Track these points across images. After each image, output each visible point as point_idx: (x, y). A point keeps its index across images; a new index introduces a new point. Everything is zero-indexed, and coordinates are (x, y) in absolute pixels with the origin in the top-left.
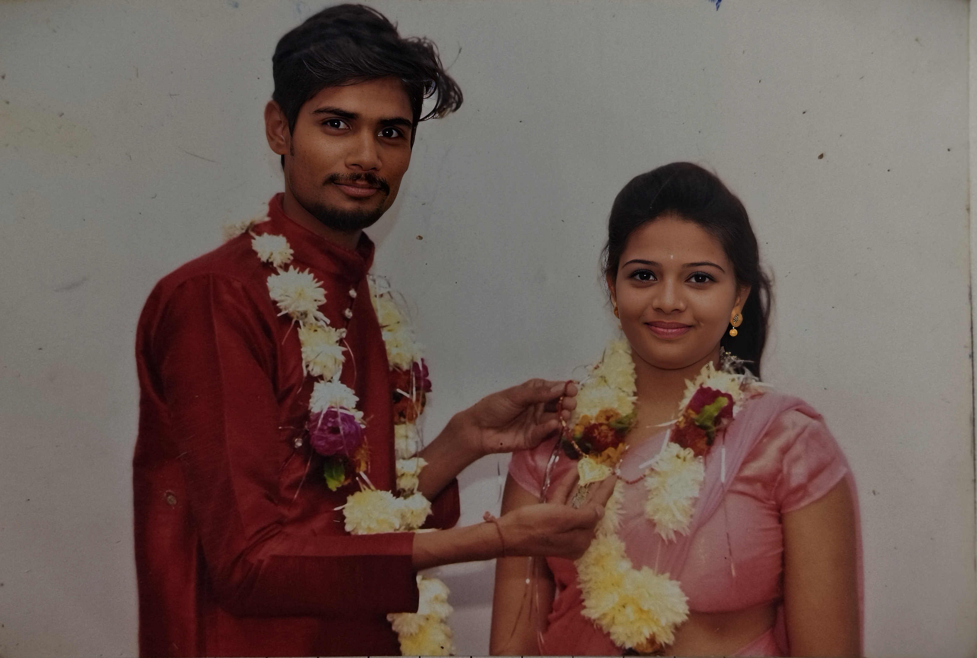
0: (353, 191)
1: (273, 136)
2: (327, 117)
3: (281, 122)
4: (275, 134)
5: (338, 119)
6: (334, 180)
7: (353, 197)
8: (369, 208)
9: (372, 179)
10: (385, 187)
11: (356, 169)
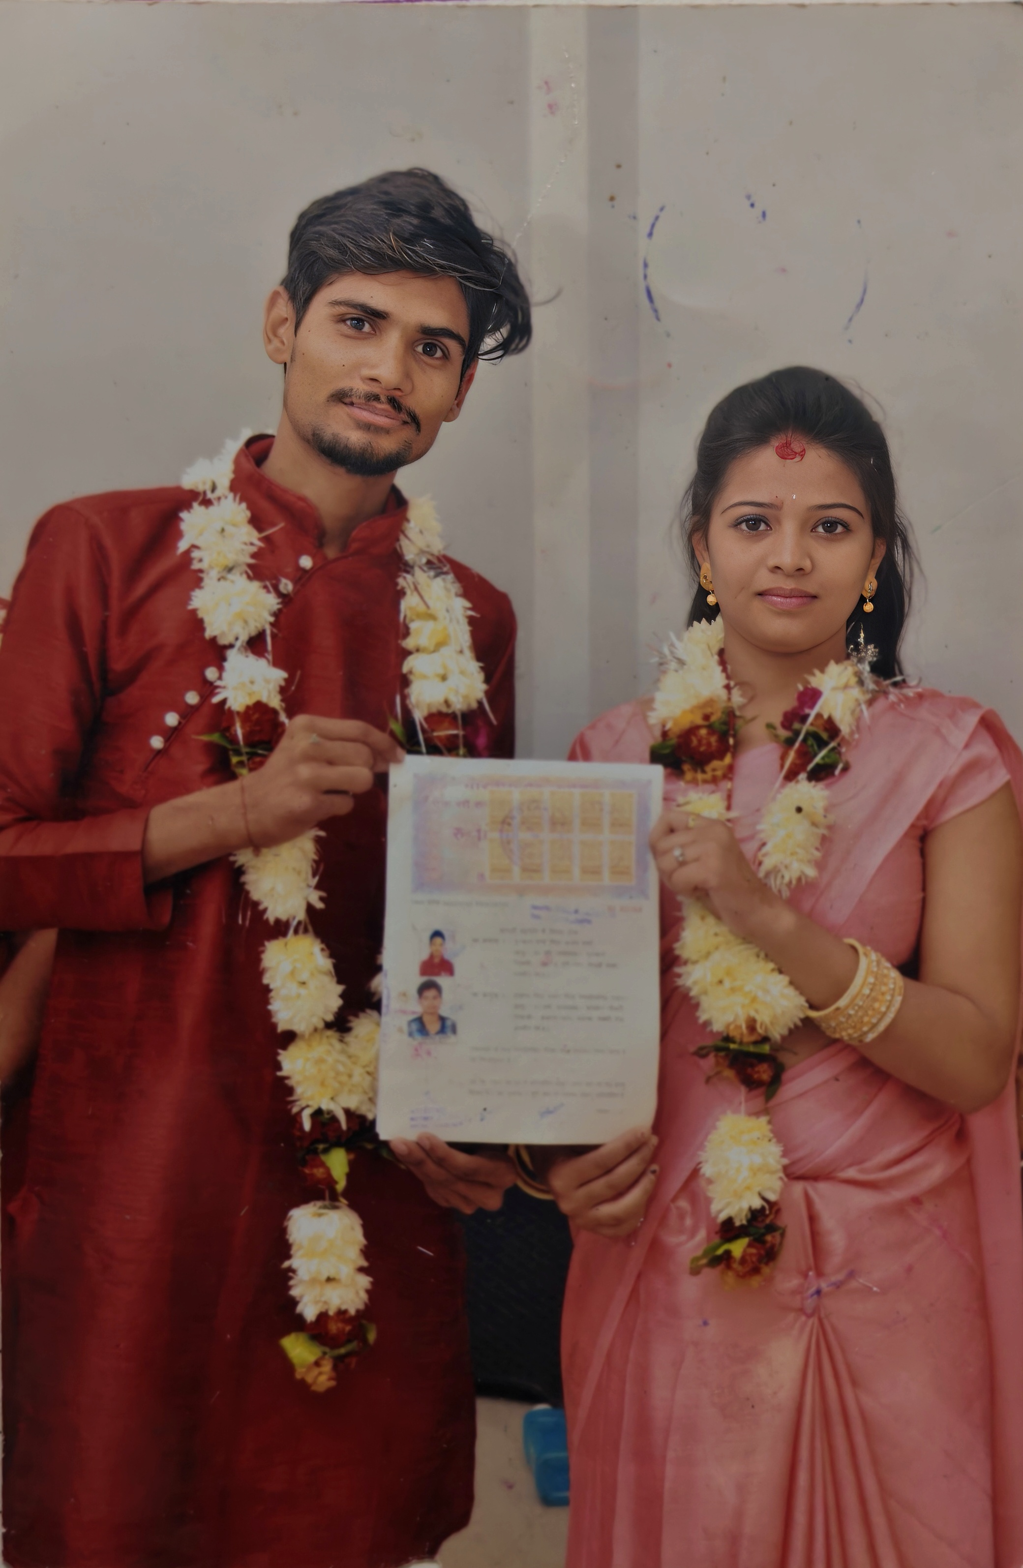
0: (366, 416)
1: (271, 336)
2: (348, 312)
3: (287, 319)
4: (275, 334)
5: (363, 318)
6: (341, 397)
7: (368, 427)
8: (387, 445)
9: (394, 403)
10: (414, 420)
11: (375, 389)
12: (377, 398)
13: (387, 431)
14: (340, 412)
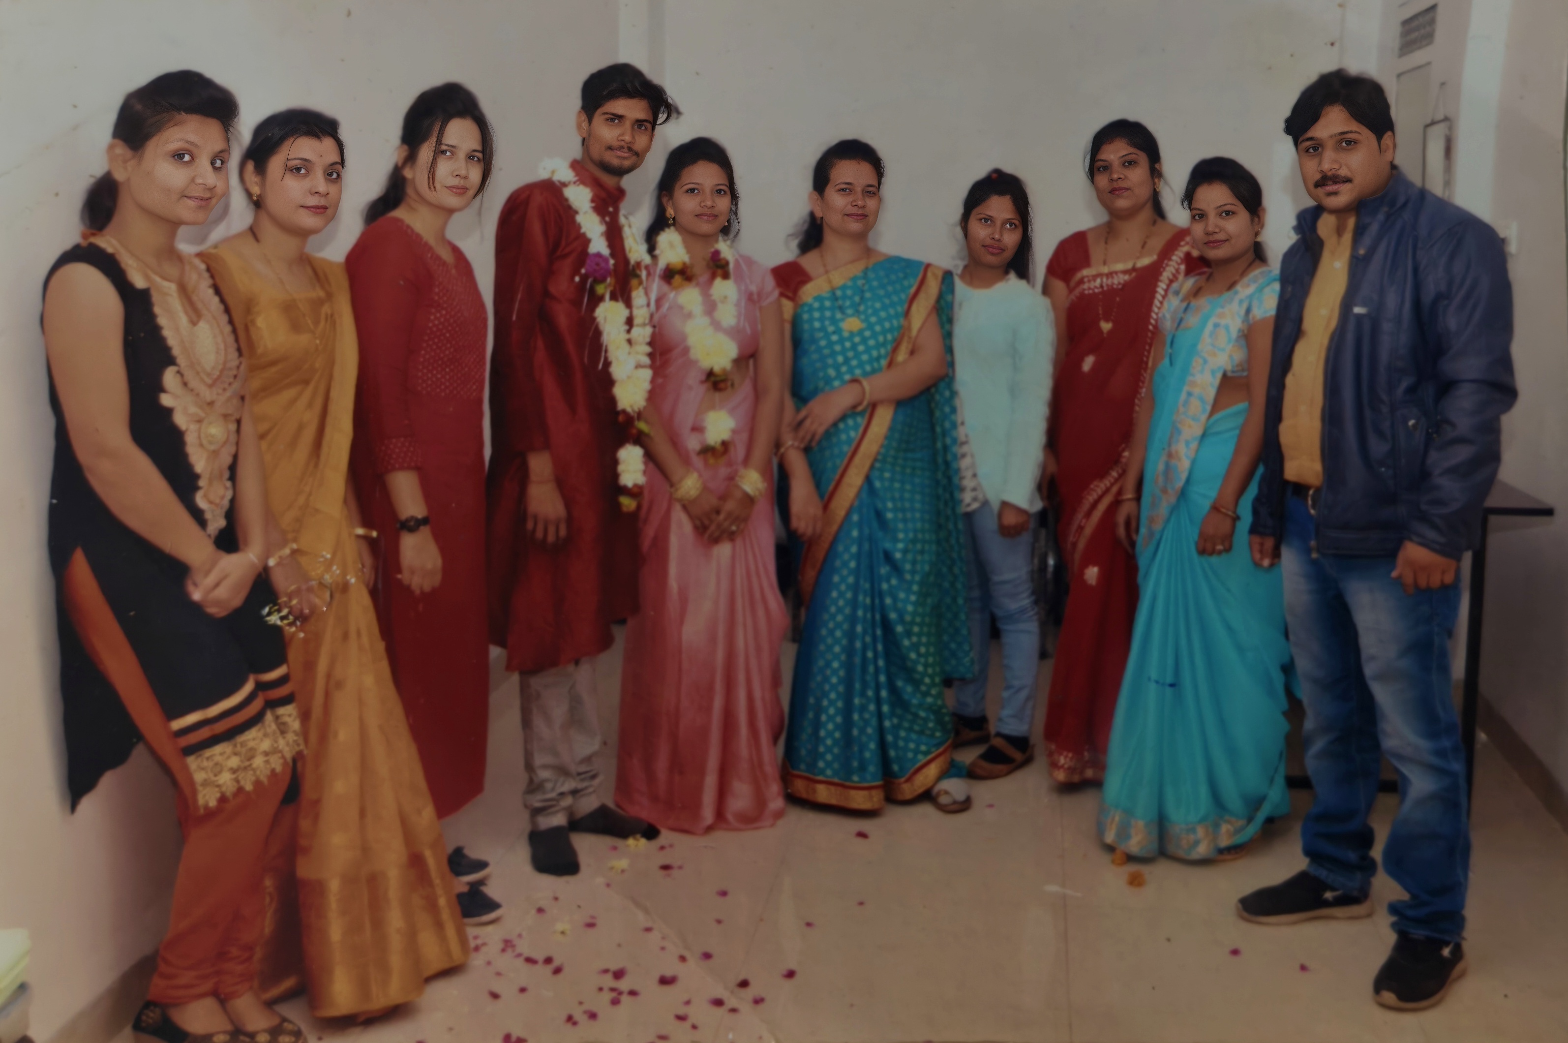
0: (619, 154)
2: (609, 116)
3: (586, 122)
4: (581, 126)
5: (616, 118)
6: (610, 148)
7: (619, 157)
8: (627, 163)
9: (630, 149)
10: (637, 154)
11: (622, 143)
12: (622, 147)
13: (625, 158)
14: (609, 153)
